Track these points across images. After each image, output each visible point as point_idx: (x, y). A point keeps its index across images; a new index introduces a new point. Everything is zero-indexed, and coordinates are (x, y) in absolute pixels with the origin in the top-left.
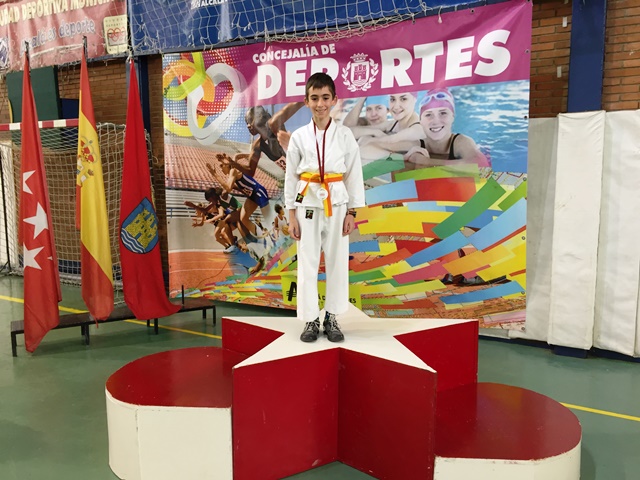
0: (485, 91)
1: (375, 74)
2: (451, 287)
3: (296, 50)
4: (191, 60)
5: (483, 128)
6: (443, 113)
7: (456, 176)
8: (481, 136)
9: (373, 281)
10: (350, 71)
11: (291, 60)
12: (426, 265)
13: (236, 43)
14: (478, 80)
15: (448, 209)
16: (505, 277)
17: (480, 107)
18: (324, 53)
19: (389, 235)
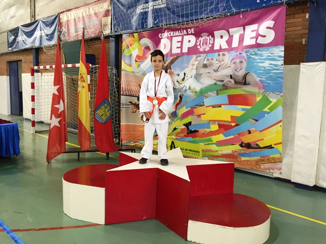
0: (262, 51)
1: (211, 43)
2: (244, 148)
3: (177, 32)
4: (134, 37)
5: (260, 70)
6: (241, 62)
7: (247, 93)
8: (260, 74)
9: (207, 143)
10: (200, 41)
11: (175, 36)
12: (232, 137)
13: (152, 29)
14: (258, 46)
15: (243, 109)
16: (271, 145)
17: (260, 59)
18: (189, 33)
19: (215, 121)
